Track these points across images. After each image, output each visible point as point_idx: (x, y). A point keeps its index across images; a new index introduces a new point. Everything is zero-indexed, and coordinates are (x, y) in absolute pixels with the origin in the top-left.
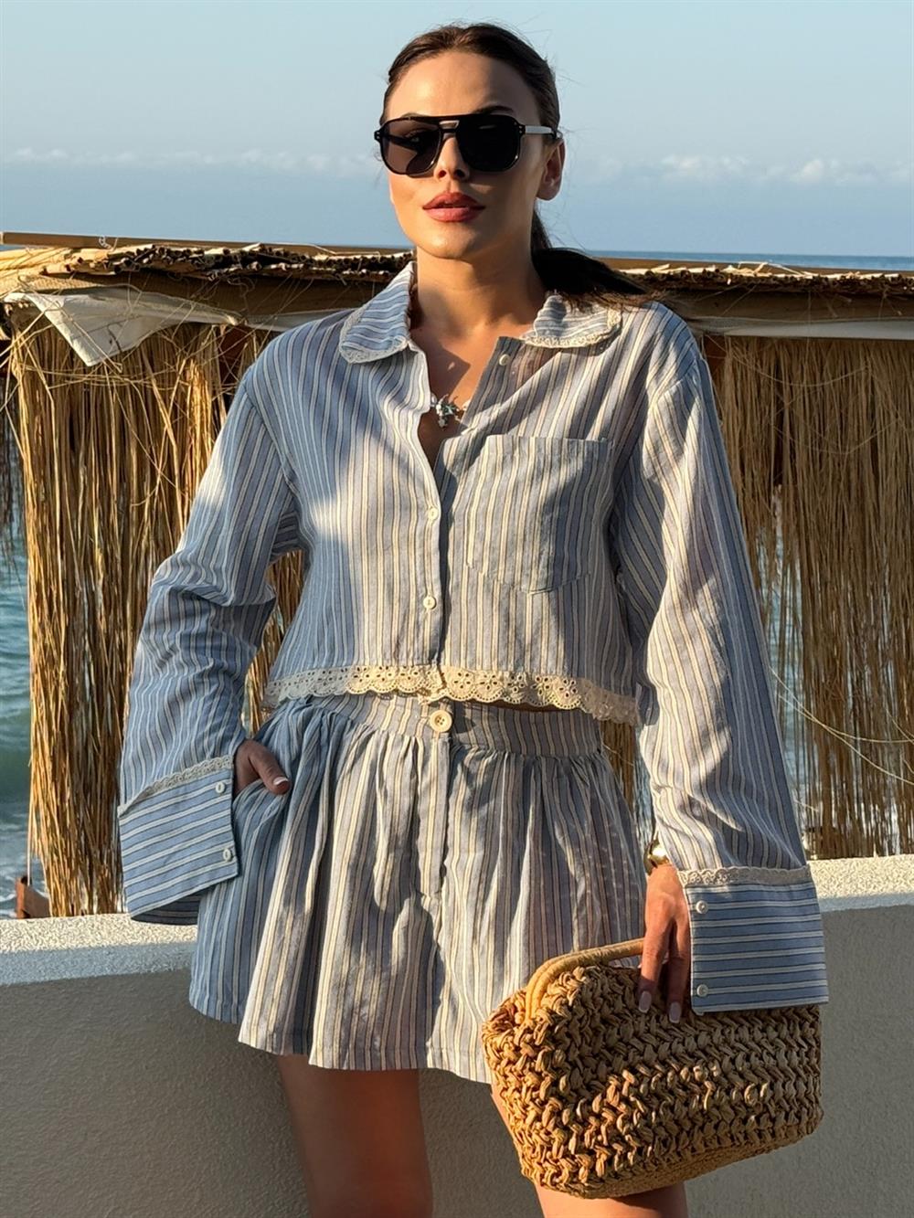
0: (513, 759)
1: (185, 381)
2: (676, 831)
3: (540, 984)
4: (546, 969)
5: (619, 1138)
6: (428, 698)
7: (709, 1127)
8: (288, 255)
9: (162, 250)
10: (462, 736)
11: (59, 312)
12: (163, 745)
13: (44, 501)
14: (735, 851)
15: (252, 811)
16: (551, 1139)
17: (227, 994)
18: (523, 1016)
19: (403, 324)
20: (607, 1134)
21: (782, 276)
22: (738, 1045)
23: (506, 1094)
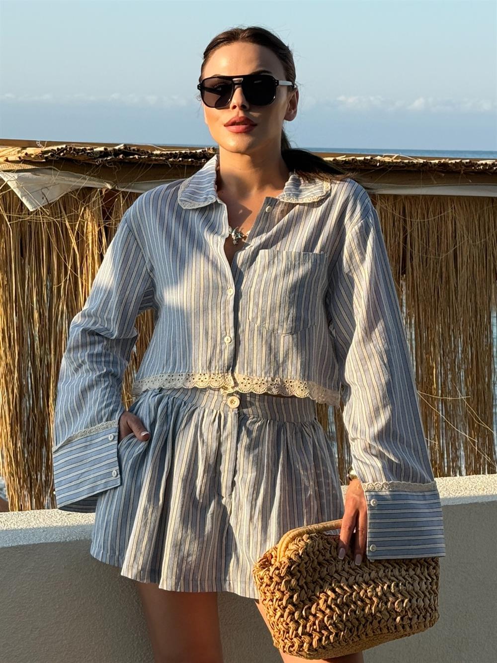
0: (272, 423)
1: (84, 219)
2: (362, 462)
3: (285, 542)
4: (288, 536)
5: (326, 628)
6: (227, 391)
7: (375, 622)
8: (139, 151)
9: (71, 148)
10: (245, 410)
11: (15, 182)
12: (78, 414)
13: (7, 284)
14: (394, 472)
15: (129, 450)
16: (289, 627)
17: (113, 549)
18: (276, 560)
19: (213, 189)
20: (319, 625)
21: (407, 161)
22: (393, 578)
23: (265, 602)
